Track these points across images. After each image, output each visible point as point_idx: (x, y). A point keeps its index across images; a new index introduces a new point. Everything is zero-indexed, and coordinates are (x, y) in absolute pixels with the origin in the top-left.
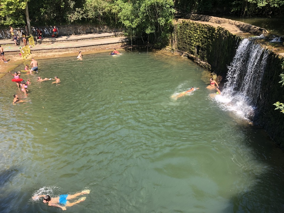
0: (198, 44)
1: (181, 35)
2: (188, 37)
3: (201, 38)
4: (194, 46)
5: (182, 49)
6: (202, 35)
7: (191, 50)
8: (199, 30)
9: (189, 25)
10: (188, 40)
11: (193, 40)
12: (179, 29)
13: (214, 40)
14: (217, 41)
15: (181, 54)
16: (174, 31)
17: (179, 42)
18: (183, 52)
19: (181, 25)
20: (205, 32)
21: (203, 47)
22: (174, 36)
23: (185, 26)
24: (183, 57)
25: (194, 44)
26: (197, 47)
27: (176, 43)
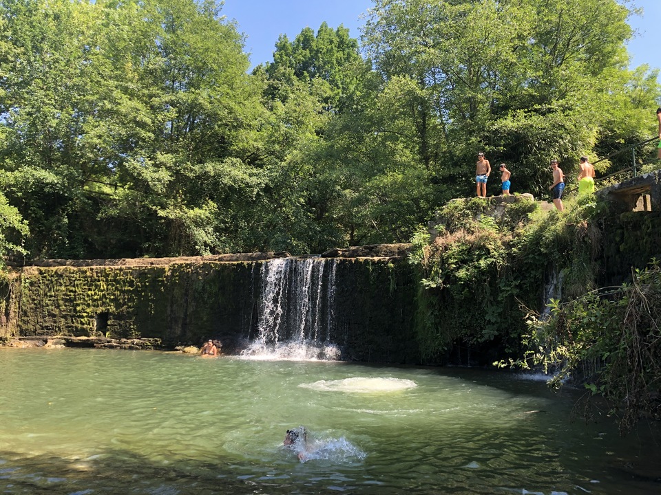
0: (100, 310)
1: (34, 300)
3: (114, 295)
4: (86, 316)
6: (117, 289)
7: (76, 327)
8: (103, 281)
9: (67, 277)
10: (63, 308)
11: (83, 304)
12: (25, 287)
13: (163, 290)
14: (173, 290)
15: (37, 344)
16: (10, 295)
17: (26, 318)
18: (45, 337)
19: (34, 280)
20: (127, 282)
21: (122, 311)
22: (7, 306)
23: (49, 280)
24: (53, 347)
25: (87, 313)
26: (96, 317)
27: (15, 321)
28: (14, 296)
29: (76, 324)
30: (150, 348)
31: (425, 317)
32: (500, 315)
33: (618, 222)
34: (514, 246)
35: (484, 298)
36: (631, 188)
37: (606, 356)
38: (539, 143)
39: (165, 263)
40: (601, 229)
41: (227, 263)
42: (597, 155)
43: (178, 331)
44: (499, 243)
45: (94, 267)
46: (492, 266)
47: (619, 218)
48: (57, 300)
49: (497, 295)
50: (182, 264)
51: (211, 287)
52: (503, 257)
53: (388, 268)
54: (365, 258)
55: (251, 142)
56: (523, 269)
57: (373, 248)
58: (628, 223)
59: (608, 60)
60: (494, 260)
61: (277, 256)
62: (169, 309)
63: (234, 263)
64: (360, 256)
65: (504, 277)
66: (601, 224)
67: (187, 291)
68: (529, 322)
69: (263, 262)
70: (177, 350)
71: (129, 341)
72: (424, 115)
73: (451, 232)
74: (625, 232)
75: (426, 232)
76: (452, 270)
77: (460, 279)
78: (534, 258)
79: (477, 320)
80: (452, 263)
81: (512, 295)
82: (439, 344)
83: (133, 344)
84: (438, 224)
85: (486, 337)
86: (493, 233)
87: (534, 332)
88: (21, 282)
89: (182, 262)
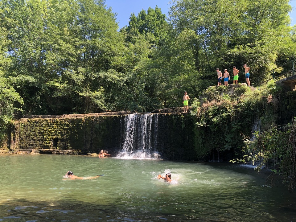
0: (54, 137)
1: (25, 133)
2: (37, 134)
3: (60, 131)
4: (48, 140)
5: (29, 147)
6: (61, 128)
7: (44, 145)
8: (55, 125)
9: (40, 123)
10: (38, 136)
11: (47, 135)
12: (22, 128)
13: (82, 128)
14: (86, 128)
15: (27, 152)
16: (15, 131)
17: (22, 141)
18: (31, 149)
19: (26, 124)
20: (66, 125)
21: (64, 138)
22: (14, 136)
23: (32, 124)
24: (34, 153)
25: (48, 138)
26: (53, 140)
27: (18, 142)
28: (17, 131)
29: (44, 144)
30: (76, 154)
31: (198, 140)
32: (232, 138)
33: (286, 95)
34: (238, 107)
35: (225, 131)
36: (292, 80)
37: (281, 156)
38: (249, 60)
39: (82, 116)
40: (278, 99)
41: (109, 116)
42: (277, 65)
43: (89, 146)
44: (232, 106)
45: (51, 118)
46: (229, 116)
47: (286, 94)
48: (36, 133)
49: (231, 129)
50: (90, 117)
51: (102, 127)
52: (233, 112)
53: (181, 118)
54: (171, 113)
55: (119, 62)
56: (243, 117)
57: (174, 109)
58: (291, 96)
59: (281, 21)
60: (229, 113)
61: (132, 113)
62: (84, 136)
63: (113, 116)
64: (169, 112)
65: (234, 121)
66: (278, 97)
67: (92, 128)
68: (245, 142)
69: (126, 115)
70: (88, 155)
71: (67, 151)
72: (197, 49)
73: (210, 101)
74: (290, 100)
75: (198, 101)
76: (210, 118)
77: (214, 122)
78: (247, 113)
79: (222, 141)
80: (210, 115)
81: (237, 129)
82: (205, 152)
83: (69, 152)
84: (204, 98)
85: (226, 148)
86: (229, 101)
87: (247, 146)
88: (20, 125)
89: (90, 116)
